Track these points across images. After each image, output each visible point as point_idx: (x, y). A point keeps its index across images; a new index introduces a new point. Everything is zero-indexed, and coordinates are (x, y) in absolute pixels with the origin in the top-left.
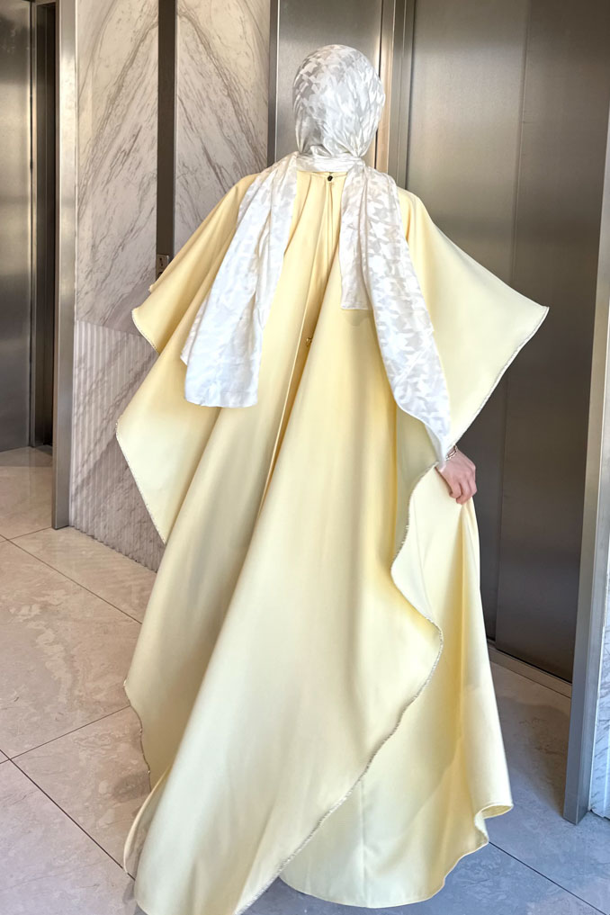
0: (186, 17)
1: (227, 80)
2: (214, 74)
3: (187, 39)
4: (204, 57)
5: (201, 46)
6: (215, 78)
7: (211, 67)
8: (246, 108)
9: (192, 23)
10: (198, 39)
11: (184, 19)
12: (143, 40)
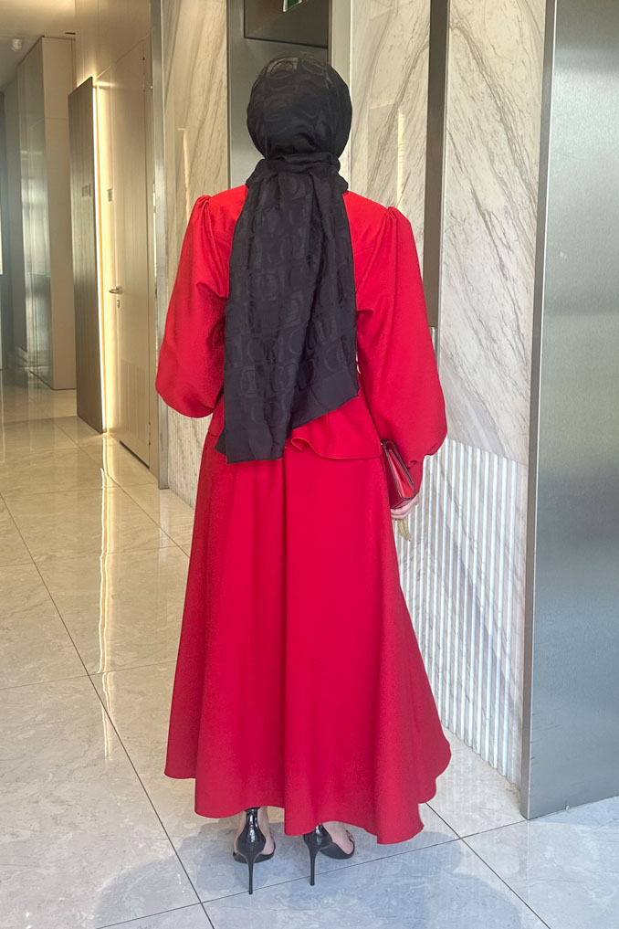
0: (459, 29)
1: (500, 100)
2: (486, 96)
3: (458, 56)
4: (476, 74)
5: (473, 62)
6: (487, 100)
7: (483, 86)
8: (520, 133)
9: (465, 35)
10: (471, 55)
11: (457, 32)
12: (413, 67)
